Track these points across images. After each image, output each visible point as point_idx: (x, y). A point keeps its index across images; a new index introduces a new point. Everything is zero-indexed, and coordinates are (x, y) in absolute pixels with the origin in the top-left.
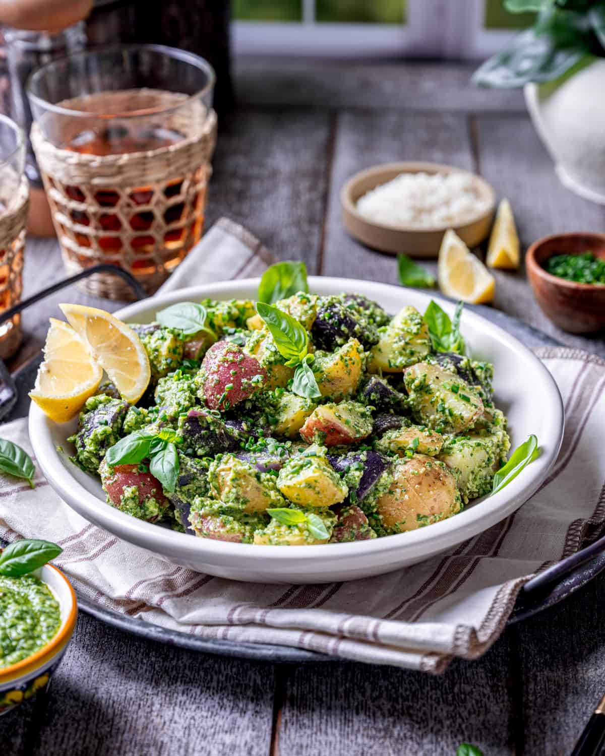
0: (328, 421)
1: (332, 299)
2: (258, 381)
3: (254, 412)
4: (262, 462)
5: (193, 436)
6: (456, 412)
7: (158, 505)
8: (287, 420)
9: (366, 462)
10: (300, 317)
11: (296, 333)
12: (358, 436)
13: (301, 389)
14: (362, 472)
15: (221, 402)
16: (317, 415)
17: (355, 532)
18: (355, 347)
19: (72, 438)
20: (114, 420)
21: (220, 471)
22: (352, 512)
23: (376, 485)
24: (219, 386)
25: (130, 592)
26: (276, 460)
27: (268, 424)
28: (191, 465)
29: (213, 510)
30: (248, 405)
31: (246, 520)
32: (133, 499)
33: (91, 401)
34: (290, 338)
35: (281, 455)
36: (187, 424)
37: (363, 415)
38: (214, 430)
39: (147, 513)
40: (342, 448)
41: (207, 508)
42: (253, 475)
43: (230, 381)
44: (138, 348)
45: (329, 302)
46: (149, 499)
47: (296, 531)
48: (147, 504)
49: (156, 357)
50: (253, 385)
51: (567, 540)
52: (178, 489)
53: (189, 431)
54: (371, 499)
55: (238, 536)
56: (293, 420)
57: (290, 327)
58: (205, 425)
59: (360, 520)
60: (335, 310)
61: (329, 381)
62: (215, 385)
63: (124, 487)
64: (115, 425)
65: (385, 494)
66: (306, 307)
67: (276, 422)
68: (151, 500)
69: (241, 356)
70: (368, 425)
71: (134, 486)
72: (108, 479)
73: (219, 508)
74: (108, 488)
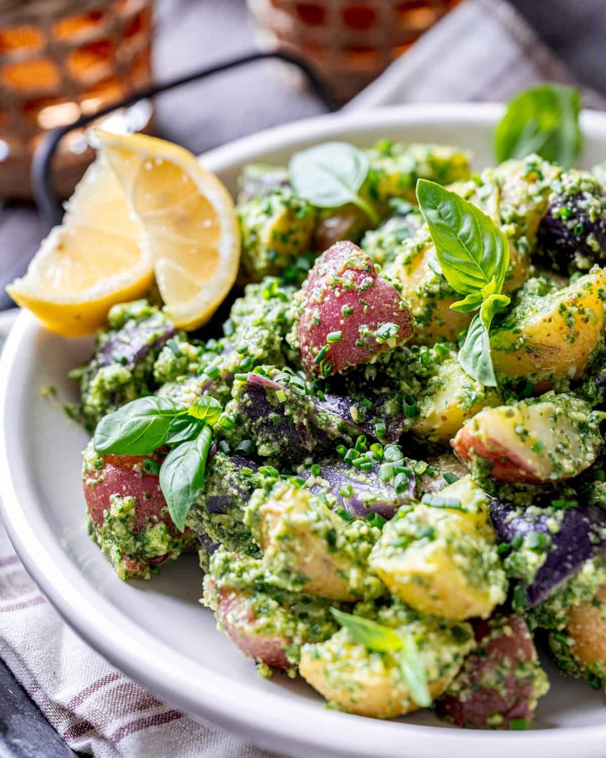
0: (495, 443)
1: (580, 181)
2: (388, 336)
3: (379, 388)
4: (364, 496)
5: (254, 418)
7: (168, 537)
8: (433, 416)
9: (557, 537)
10: (517, 207)
11: (487, 243)
12: (554, 477)
13: (471, 360)
14: (544, 557)
15: (318, 362)
16: (477, 428)
17: (505, 673)
18: (596, 288)
19: (76, 373)
20: (140, 357)
21: (266, 512)
22: (508, 631)
23: (570, 582)
24: (319, 330)
25: (78, 700)
26: (388, 496)
27: (400, 414)
28: (231, 480)
29: (243, 582)
30: (370, 373)
31: (303, 608)
32: (123, 521)
33: (116, 312)
34: (474, 255)
35: (400, 489)
36: (246, 396)
37: (583, 427)
38: (290, 417)
39: (147, 549)
40: (525, 490)
41: (232, 576)
42: (322, 533)
43: (337, 327)
44: (226, 224)
45: (573, 188)
46: (154, 523)
47: (377, 665)
48: (149, 534)
49: (254, 244)
50: (378, 340)
52: (205, 517)
53: (249, 408)
54: (557, 605)
55: (278, 643)
56: (444, 418)
57: (477, 233)
58: (275, 404)
59: (521, 652)
60: (582, 204)
61: (529, 351)
62: (313, 328)
63: (112, 497)
64: (141, 367)
65: (584, 603)
66: (533, 189)
67: (416, 413)
68: (158, 527)
69: (370, 279)
70: (586, 451)
71: (129, 498)
72: (91, 474)
73: (257, 578)
74: (88, 491)
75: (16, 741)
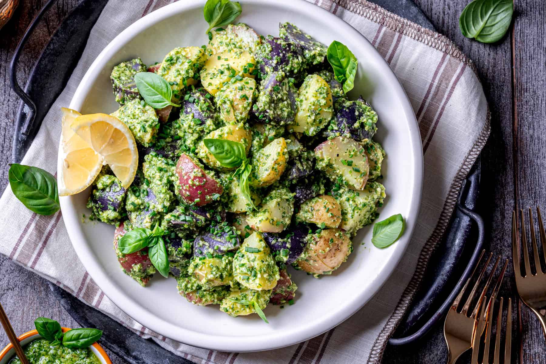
3: (214, 205)
4: (223, 248)
5: (175, 228)
6: (350, 183)
9: (291, 249)
10: (242, 114)
11: (236, 150)
12: (285, 229)
14: (288, 256)
17: (284, 290)
19: (89, 206)
20: (119, 206)
21: (197, 274)
24: (191, 198)
26: (231, 247)
27: (223, 210)
32: (139, 271)
34: (233, 154)
35: (235, 245)
37: (288, 200)
38: (189, 228)
39: (148, 274)
41: (190, 290)
43: (198, 197)
44: (128, 135)
46: (149, 267)
48: (148, 271)
51: (419, 261)
53: (172, 226)
59: (287, 283)
62: (187, 196)
63: (133, 265)
64: (120, 208)
65: (303, 261)
67: (230, 209)
68: (151, 268)
69: (205, 180)
70: (291, 208)
71: (139, 264)
72: (122, 259)
73: (197, 287)
74: (122, 264)
75: (134, 354)
